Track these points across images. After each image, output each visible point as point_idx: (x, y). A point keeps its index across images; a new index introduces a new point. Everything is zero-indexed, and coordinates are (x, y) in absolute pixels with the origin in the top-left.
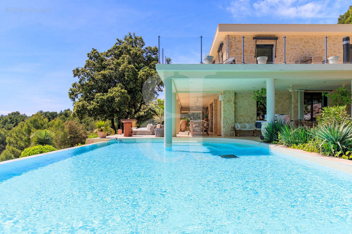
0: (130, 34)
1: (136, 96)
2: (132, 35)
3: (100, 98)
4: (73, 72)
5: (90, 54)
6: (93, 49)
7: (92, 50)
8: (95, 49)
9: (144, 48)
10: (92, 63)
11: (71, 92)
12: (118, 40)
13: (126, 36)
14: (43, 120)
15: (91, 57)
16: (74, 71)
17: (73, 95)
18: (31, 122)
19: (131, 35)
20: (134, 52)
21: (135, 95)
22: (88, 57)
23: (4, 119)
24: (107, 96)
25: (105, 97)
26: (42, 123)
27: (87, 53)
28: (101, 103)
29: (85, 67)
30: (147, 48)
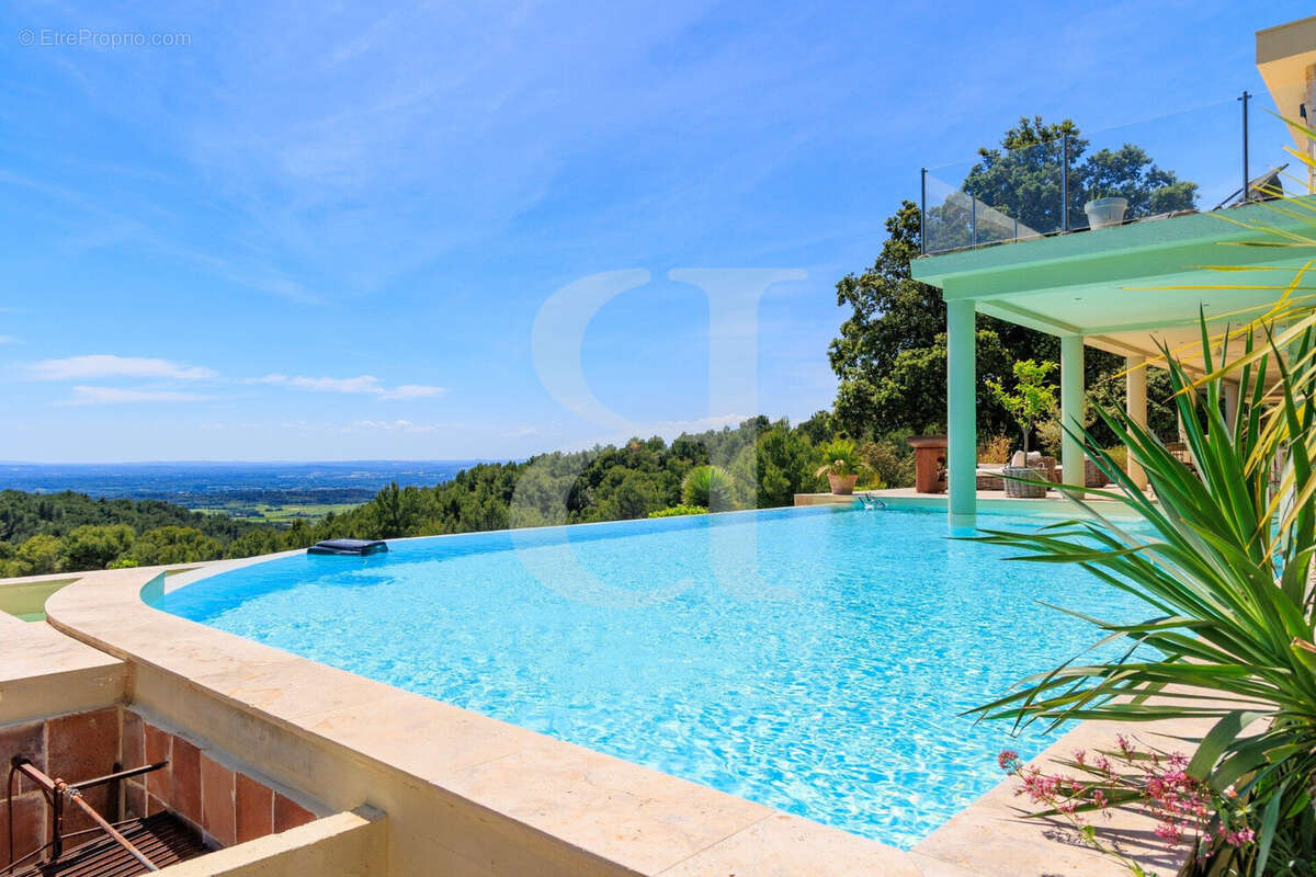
0: (1025, 123)
1: (1036, 346)
2: (1031, 125)
3: (909, 366)
4: (837, 290)
5: (896, 220)
6: (904, 204)
7: (904, 208)
8: (910, 202)
9: (1081, 161)
10: (898, 250)
11: (834, 350)
12: (983, 153)
13: (1011, 133)
14: (795, 440)
15: (896, 230)
16: (839, 286)
17: (839, 359)
18: (767, 448)
19: (1029, 126)
20: (1026, 191)
21: (1033, 346)
22: (889, 230)
23: (731, 438)
24: (931, 357)
25: (923, 363)
26: (795, 450)
27: (886, 221)
28: (909, 381)
29: (878, 267)
30: (1092, 161)
